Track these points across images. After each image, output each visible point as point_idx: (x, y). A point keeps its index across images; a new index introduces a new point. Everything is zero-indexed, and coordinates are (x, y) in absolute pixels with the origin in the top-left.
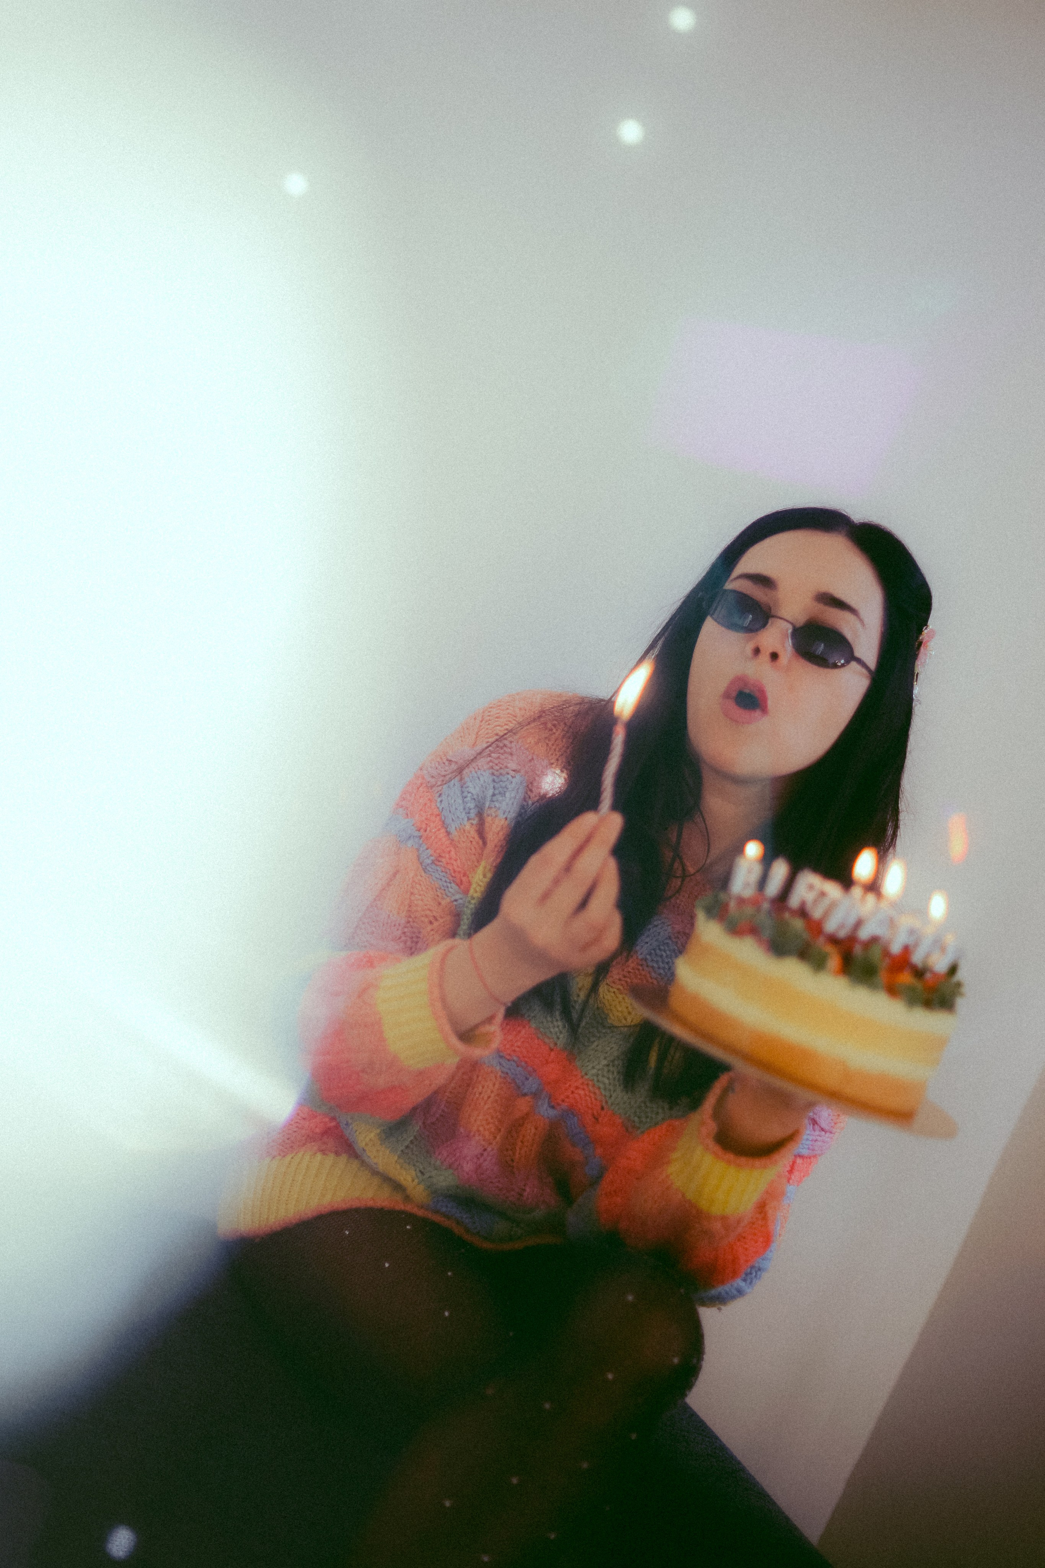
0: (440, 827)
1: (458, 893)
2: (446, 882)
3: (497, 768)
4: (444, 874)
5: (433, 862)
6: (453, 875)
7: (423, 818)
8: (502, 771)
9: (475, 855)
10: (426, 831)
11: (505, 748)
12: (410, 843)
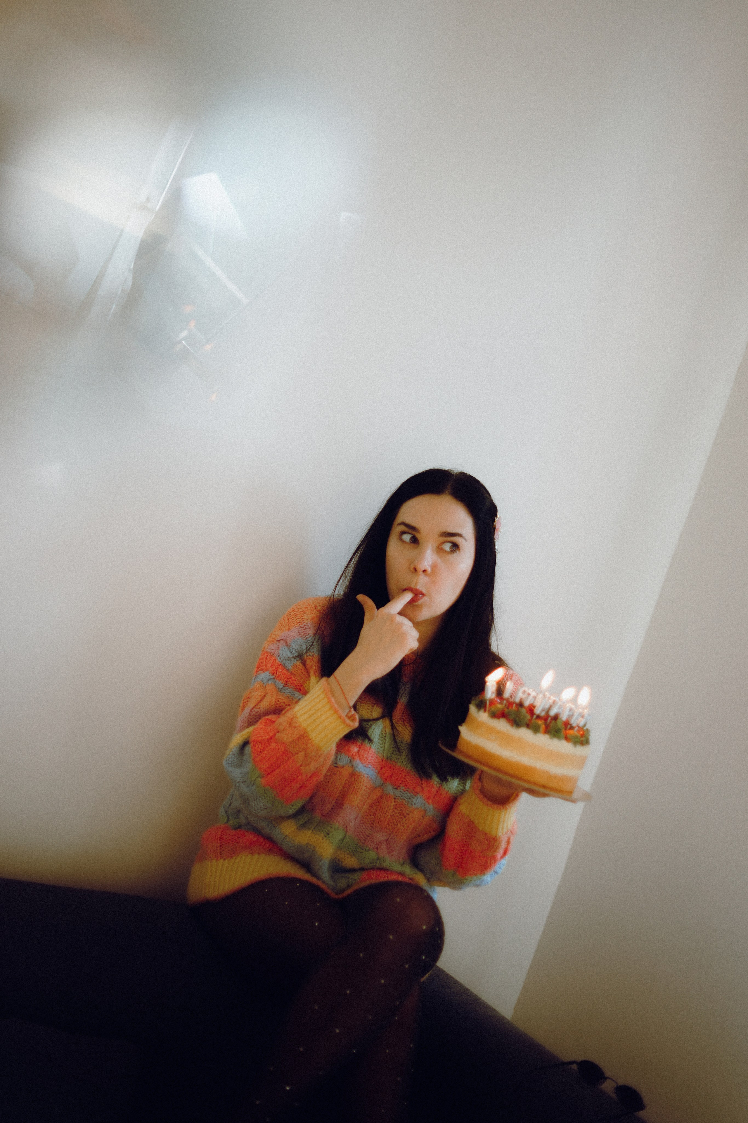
0: (283, 669)
1: (299, 695)
2: (293, 692)
3: (304, 636)
4: (291, 689)
5: (284, 686)
6: (296, 688)
7: (274, 668)
8: (307, 637)
9: (305, 675)
10: (277, 674)
11: (305, 627)
12: (270, 682)
